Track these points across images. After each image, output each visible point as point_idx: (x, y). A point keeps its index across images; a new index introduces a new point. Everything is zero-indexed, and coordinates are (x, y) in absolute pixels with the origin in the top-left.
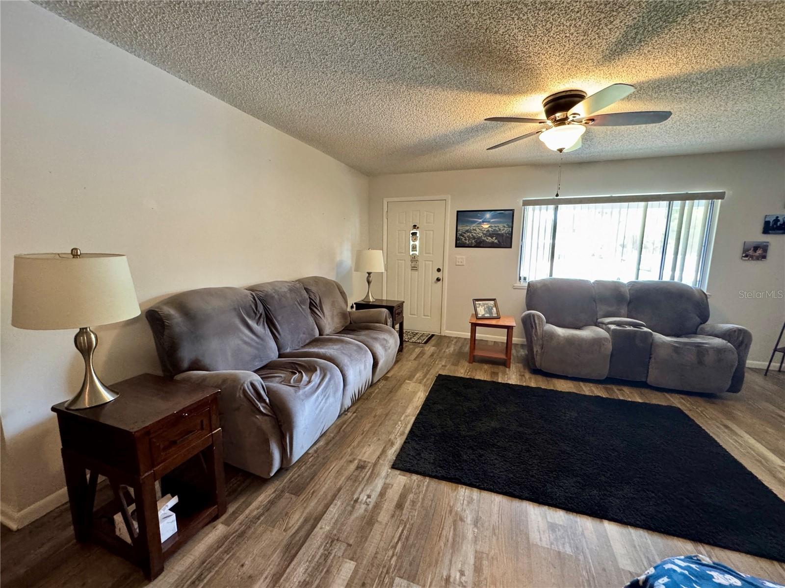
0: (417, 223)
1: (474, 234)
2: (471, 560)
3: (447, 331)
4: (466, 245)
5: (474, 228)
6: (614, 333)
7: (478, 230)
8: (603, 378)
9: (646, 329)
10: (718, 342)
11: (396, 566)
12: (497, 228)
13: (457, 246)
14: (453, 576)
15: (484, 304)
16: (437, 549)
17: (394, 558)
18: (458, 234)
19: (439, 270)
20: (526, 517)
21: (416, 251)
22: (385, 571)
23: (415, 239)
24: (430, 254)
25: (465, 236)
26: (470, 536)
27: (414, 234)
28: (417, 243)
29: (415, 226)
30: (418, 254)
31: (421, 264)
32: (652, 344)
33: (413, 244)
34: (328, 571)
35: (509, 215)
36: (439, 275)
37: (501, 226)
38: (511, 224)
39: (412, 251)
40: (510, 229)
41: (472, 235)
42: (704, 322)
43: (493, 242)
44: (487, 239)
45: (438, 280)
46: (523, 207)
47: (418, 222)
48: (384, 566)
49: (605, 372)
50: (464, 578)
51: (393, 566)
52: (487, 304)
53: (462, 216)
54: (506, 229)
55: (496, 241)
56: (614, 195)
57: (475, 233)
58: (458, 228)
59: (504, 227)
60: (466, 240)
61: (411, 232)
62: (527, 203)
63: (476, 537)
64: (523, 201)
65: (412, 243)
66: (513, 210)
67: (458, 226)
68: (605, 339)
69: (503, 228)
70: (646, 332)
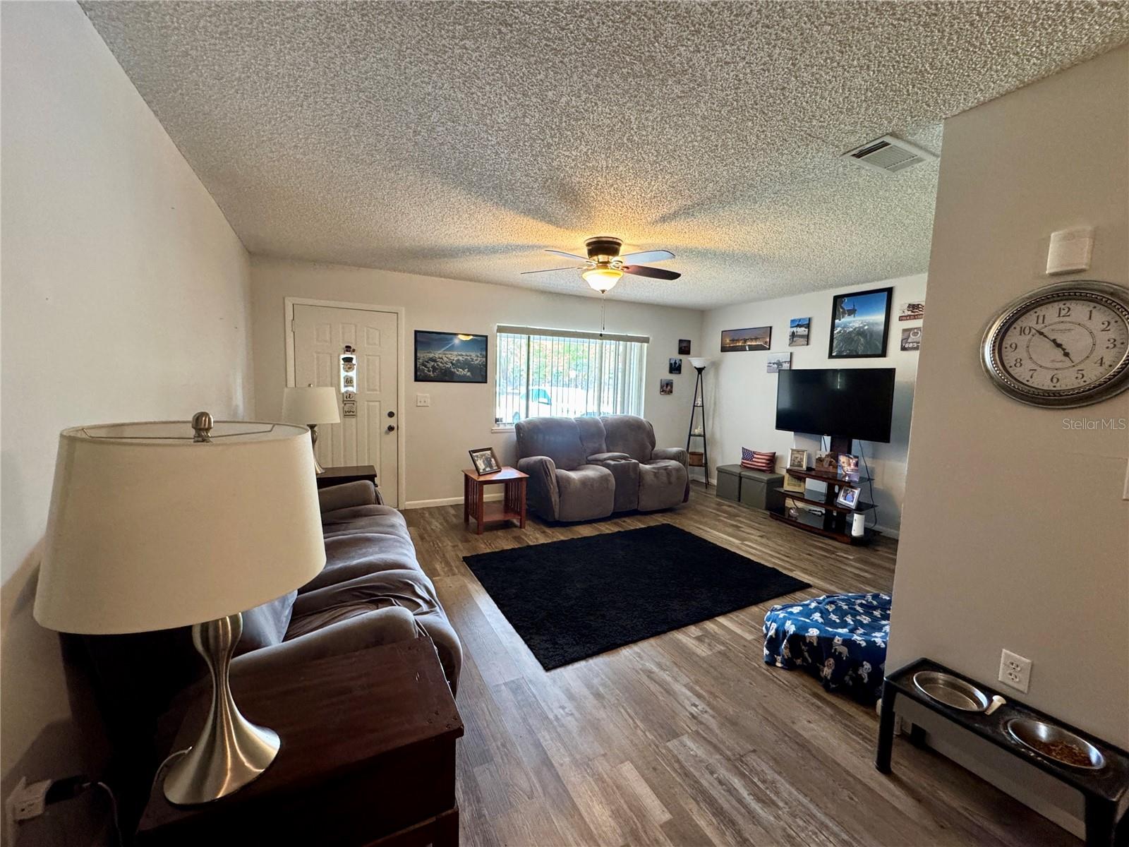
0: (352, 343)
1: (441, 365)
2: (689, 694)
3: (407, 503)
4: (430, 379)
5: (440, 356)
6: (613, 469)
7: (445, 359)
8: (609, 515)
9: (634, 461)
10: (673, 463)
11: (655, 737)
12: (469, 358)
13: (416, 380)
14: (693, 712)
15: (482, 456)
16: (662, 703)
17: (648, 734)
18: (418, 363)
19: (391, 415)
20: (682, 643)
21: (353, 386)
22: (653, 746)
23: (349, 368)
24: (376, 390)
25: (428, 365)
26: (669, 679)
27: (348, 360)
28: (353, 374)
29: (348, 349)
30: (355, 391)
31: (362, 407)
32: (640, 473)
33: (346, 376)
34: (617, 787)
35: (482, 343)
36: (392, 422)
37: (473, 355)
38: (484, 353)
39: (345, 386)
40: (484, 359)
41: (438, 365)
42: (654, 447)
43: (465, 375)
44: (458, 371)
45: (391, 429)
46: (498, 334)
47: (353, 341)
48: (650, 746)
49: (610, 508)
50: (699, 707)
51: (654, 739)
52: (484, 455)
53: (423, 339)
54: (479, 359)
55: (469, 374)
56: (578, 331)
57: (441, 363)
58: (418, 355)
59: (478, 357)
60: (429, 371)
61: (343, 356)
62: (501, 330)
63: (673, 677)
64: (498, 326)
65: (343, 374)
66: (486, 337)
67: (418, 352)
68: (609, 475)
69: (474, 356)
70: (634, 463)
